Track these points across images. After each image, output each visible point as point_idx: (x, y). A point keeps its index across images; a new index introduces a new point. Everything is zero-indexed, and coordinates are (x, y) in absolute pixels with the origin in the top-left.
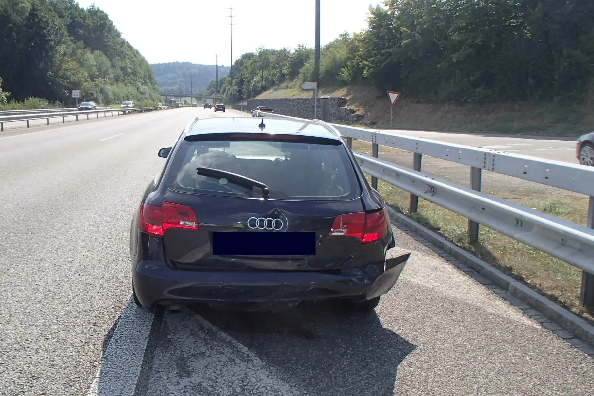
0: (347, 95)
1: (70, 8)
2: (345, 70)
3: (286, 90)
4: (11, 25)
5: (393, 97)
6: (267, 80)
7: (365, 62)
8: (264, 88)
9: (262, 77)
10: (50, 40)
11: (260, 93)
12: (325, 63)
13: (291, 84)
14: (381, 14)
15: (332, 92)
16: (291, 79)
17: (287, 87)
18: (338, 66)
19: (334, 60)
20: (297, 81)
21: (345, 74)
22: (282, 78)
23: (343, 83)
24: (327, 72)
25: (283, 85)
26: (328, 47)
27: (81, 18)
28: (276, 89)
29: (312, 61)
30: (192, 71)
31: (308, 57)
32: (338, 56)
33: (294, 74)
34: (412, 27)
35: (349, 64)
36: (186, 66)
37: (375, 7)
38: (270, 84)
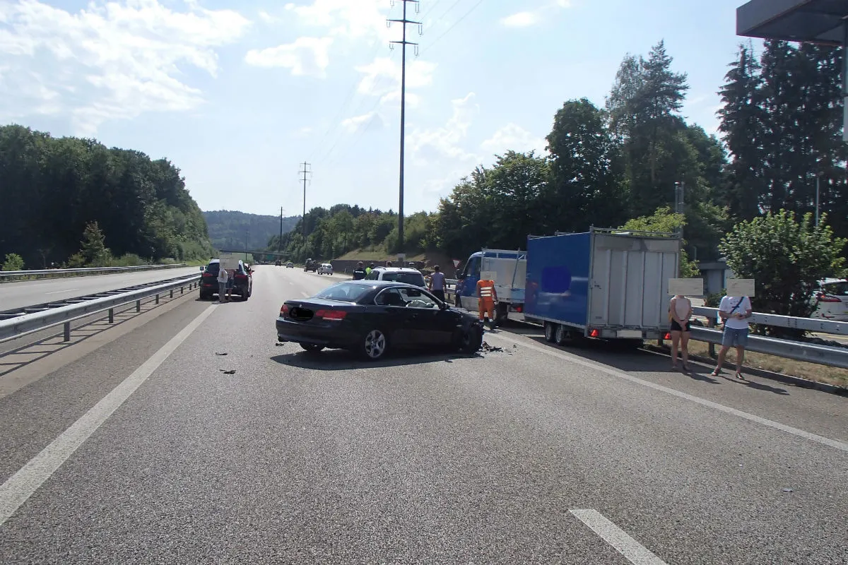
0: (425, 260)
1: (142, 163)
2: (424, 241)
3: (372, 253)
4: (107, 185)
5: (456, 263)
6: (350, 241)
7: (438, 238)
8: (347, 250)
9: (345, 238)
10: (140, 199)
11: (343, 254)
12: (407, 233)
13: (376, 248)
14: (448, 205)
15: (413, 257)
16: (377, 244)
17: (373, 251)
18: (417, 237)
19: (415, 232)
20: (383, 247)
21: (424, 243)
22: (367, 242)
23: (422, 251)
24: (409, 241)
25: (369, 248)
26: (410, 219)
27: (153, 172)
28: (361, 251)
29: (396, 229)
30: (244, 222)
31: (392, 226)
32: (418, 229)
33: (379, 239)
34: (469, 216)
35: (427, 236)
36: (236, 215)
37: (444, 199)
38: (353, 246)
